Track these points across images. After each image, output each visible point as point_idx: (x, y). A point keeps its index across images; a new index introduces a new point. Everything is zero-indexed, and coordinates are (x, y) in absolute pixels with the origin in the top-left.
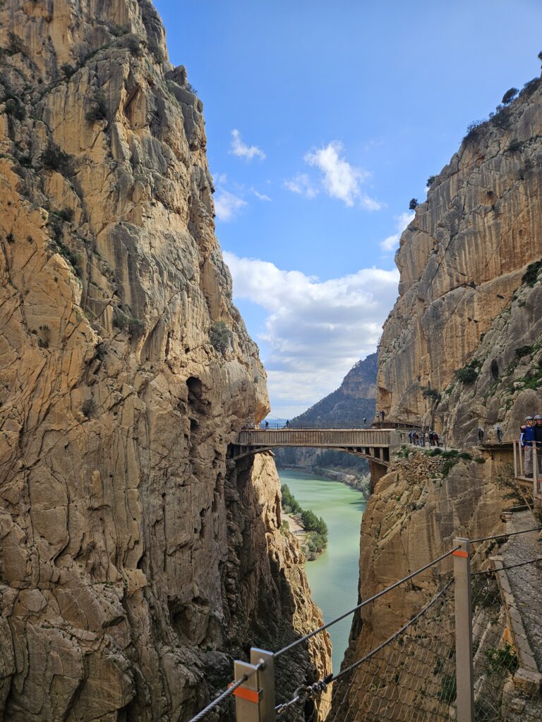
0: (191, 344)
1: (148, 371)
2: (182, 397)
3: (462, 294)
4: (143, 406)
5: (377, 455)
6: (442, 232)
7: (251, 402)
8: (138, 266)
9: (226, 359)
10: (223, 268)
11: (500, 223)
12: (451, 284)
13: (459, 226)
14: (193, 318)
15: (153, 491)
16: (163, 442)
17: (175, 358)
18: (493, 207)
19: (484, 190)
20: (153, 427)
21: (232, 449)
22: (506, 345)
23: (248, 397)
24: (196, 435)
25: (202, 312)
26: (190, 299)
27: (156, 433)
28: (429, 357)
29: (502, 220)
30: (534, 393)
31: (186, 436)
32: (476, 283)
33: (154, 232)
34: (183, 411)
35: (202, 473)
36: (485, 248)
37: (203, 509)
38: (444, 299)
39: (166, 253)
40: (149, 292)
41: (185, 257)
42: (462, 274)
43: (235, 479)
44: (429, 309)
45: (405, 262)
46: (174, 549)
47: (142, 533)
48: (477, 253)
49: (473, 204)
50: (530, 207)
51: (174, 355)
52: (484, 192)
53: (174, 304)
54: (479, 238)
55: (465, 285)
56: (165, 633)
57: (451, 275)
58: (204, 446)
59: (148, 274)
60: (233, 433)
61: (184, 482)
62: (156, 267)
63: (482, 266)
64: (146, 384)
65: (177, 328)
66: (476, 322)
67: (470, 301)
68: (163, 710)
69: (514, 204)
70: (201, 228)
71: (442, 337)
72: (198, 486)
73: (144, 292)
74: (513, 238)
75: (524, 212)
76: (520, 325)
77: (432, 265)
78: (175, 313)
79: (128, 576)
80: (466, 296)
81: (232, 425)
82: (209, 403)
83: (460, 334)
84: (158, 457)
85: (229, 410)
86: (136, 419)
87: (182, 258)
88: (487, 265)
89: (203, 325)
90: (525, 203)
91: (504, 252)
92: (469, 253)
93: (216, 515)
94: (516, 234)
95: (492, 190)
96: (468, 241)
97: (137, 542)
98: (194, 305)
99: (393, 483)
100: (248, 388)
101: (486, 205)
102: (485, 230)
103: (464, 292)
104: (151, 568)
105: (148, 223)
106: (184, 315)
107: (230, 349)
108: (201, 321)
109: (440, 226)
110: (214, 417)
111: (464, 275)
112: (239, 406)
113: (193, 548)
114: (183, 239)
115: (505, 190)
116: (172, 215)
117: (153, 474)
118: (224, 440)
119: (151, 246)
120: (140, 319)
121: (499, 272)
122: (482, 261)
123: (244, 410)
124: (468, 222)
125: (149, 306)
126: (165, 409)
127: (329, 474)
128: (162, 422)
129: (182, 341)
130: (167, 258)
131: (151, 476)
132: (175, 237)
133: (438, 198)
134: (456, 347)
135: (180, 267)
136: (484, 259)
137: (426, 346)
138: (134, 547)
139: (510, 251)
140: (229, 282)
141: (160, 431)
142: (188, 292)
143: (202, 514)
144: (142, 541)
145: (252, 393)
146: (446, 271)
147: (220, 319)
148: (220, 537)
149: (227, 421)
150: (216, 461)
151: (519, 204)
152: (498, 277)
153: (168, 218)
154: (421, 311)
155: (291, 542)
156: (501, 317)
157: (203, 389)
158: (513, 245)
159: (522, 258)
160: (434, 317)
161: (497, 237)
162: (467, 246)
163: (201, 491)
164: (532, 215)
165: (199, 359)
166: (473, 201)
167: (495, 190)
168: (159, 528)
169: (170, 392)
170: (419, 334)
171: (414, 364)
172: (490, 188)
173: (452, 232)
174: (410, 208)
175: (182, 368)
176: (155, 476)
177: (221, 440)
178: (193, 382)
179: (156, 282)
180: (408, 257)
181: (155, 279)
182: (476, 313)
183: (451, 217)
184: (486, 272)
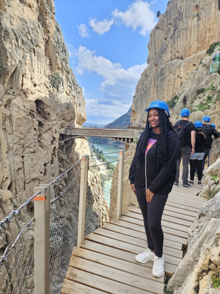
0: (37, 83)
1: (11, 94)
2: (32, 109)
3: (176, 63)
4: (8, 113)
5: (128, 142)
6: (170, 28)
7: (72, 115)
8: (3, 35)
9: (59, 92)
10: (64, 47)
11: (200, 24)
12: (172, 57)
13: (179, 24)
14: (38, 68)
15: (16, 155)
16: (20, 132)
17: (27, 88)
18: (198, 14)
19: (194, 4)
20: (14, 123)
21: (62, 136)
22: (192, 87)
23: (70, 112)
24: (42, 129)
25: (44, 66)
26: (36, 57)
27: (16, 127)
28: (156, 96)
29: (201, 22)
30: (202, 113)
31: (35, 129)
32: (183, 57)
33: (13, 16)
34: (33, 116)
35: (45, 147)
36: (191, 38)
37: (46, 163)
38: (167, 65)
39: (21, 29)
40: (10, 50)
41: (33, 33)
42: (177, 52)
43: (65, 150)
44: (159, 70)
45: (151, 46)
46: (29, 181)
47: (9, 174)
48: (186, 40)
49: (188, 12)
50: (216, 15)
51: (27, 87)
52: (194, 5)
53: (25, 59)
54: (188, 32)
55: (178, 58)
56: (23, 217)
57: (172, 52)
58: (47, 134)
59: (9, 40)
60: (63, 129)
61: (34, 151)
62: (13, 36)
63: (188, 48)
64: (9, 101)
65: (28, 72)
66: (181, 78)
67: (180, 67)
68: (20, 249)
69: (208, 13)
70: (46, 19)
71: (163, 85)
72: (42, 152)
73: (6, 50)
74: (205, 33)
75: (213, 19)
76: (201, 77)
77: (163, 46)
78: (26, 64)
79: (3, 193)
80: (178, 64)
81: (62, 125)
82: (49, 114)
83: (172, 84)
84: (18, 139)
85: (60, 118)
86: (4, 119)
87: (31, 33)
88: (190, 47)
89: (45, 73)
90: (213, 13)
91: (200, 40)
92: (182, 40)
93: (53, 165)
94: (207, 31)
95: (198, 4)
96: (183, 33)
97: (7, 178)
98: (38, 61)
99: (129, 155)
100: (71, 108)
101: (194, 13)
102: (192, 27)
103: (177, 62)
104: (16, 189)
105: (9, 10)
106: (32, 65)
107: (62, 87)
108: (43, 70)
109: (170, 24)
110: (52, 121)
111: (178, 52)
112: (66, 116)
113: (40, 180)
114: (33, 23)
115: (205, 5)
116: (26, 8)
117: (15, 146)
118: (57, 132)
119: (11, 24)
120: (5, 65)
121: (196, 52)
122: (188, 45)
123: (69, 118)
124: (184, 22)
125: (9, 58)
126: (21, 115)
127: (120, 147)
128: (19, 122)
129: (32, 80)
130: (22, 32)
131: (14, 148)
132: (27, 21)
133: (171, 11)
134: (170, 91)
135: (30, 38)
136: (189, 44)
137: (156, 89)
138: (6, 180)
139: (203, 40)
140: (67, 54)
141: (19, 126)
142: (34, 53)
143: (45, 165)
144: (9, 178)
145: (73, 110)
146: (170, 50)
147: (57, 71)
148: (55, 175)
149: (59, 123)
150: (53, 141)
151: (211, 13)
152: (195, 55)
153: (23, 9)
154: (155, 71)
155: (95, 175)
156: (192, 73)
157: (45, 106)
158: (205, 36)
159: (208, 44)
160: (161, 74)
161: (197, 31)
162: (181, 36)
163: (45, 155)
164: (217, 20)
165: (43, 90)
166: (188, 10)
167: (200, 4)
168: (21, 172)
169: (24, 106)
170: (153, 83)
171: (149, 99)
172: (197, 3)
173: (175, 28)
174: (157, 16)
175: (32, 94)
176: (16, 148)
177: (56, 132)
178: (38, 102)
179: (14, 45)
180: (153, 44)
181: (13, 43)
182: (182, 73)
183: (176, 19)
184: (189, 51)
